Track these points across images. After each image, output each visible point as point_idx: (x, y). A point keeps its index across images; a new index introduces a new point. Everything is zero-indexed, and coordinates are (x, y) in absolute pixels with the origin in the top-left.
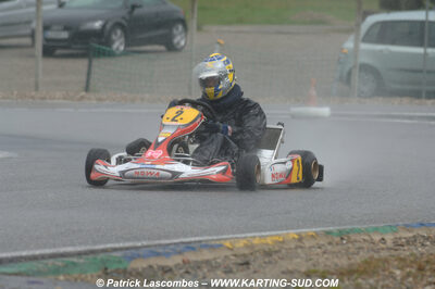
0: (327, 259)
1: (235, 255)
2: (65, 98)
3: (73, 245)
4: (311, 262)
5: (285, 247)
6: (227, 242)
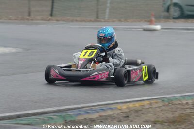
0: (163, 114)
1: (122, 112)
2: (42, 20)
4: (156, 116)
5: (144, 108)
6: (119, 106)
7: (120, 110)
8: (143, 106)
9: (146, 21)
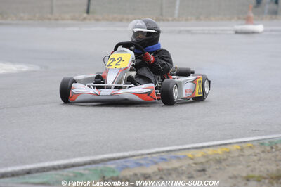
0: (261, 165)
1: (195, 163)
2: (72, 19)
3: (81, 156)
4: (250, 168)
5: (231, 155)
6: (190, 154)
7: (192, 159)
8: (229, 152)
9: (239, 18)
